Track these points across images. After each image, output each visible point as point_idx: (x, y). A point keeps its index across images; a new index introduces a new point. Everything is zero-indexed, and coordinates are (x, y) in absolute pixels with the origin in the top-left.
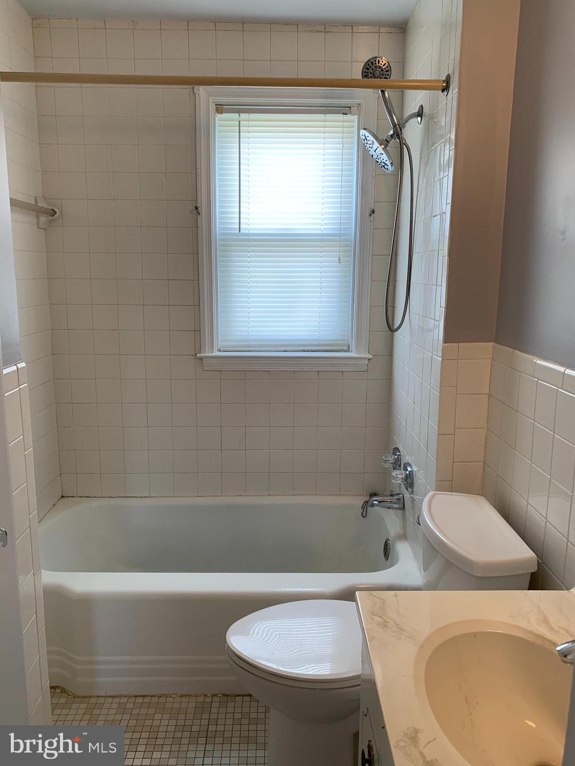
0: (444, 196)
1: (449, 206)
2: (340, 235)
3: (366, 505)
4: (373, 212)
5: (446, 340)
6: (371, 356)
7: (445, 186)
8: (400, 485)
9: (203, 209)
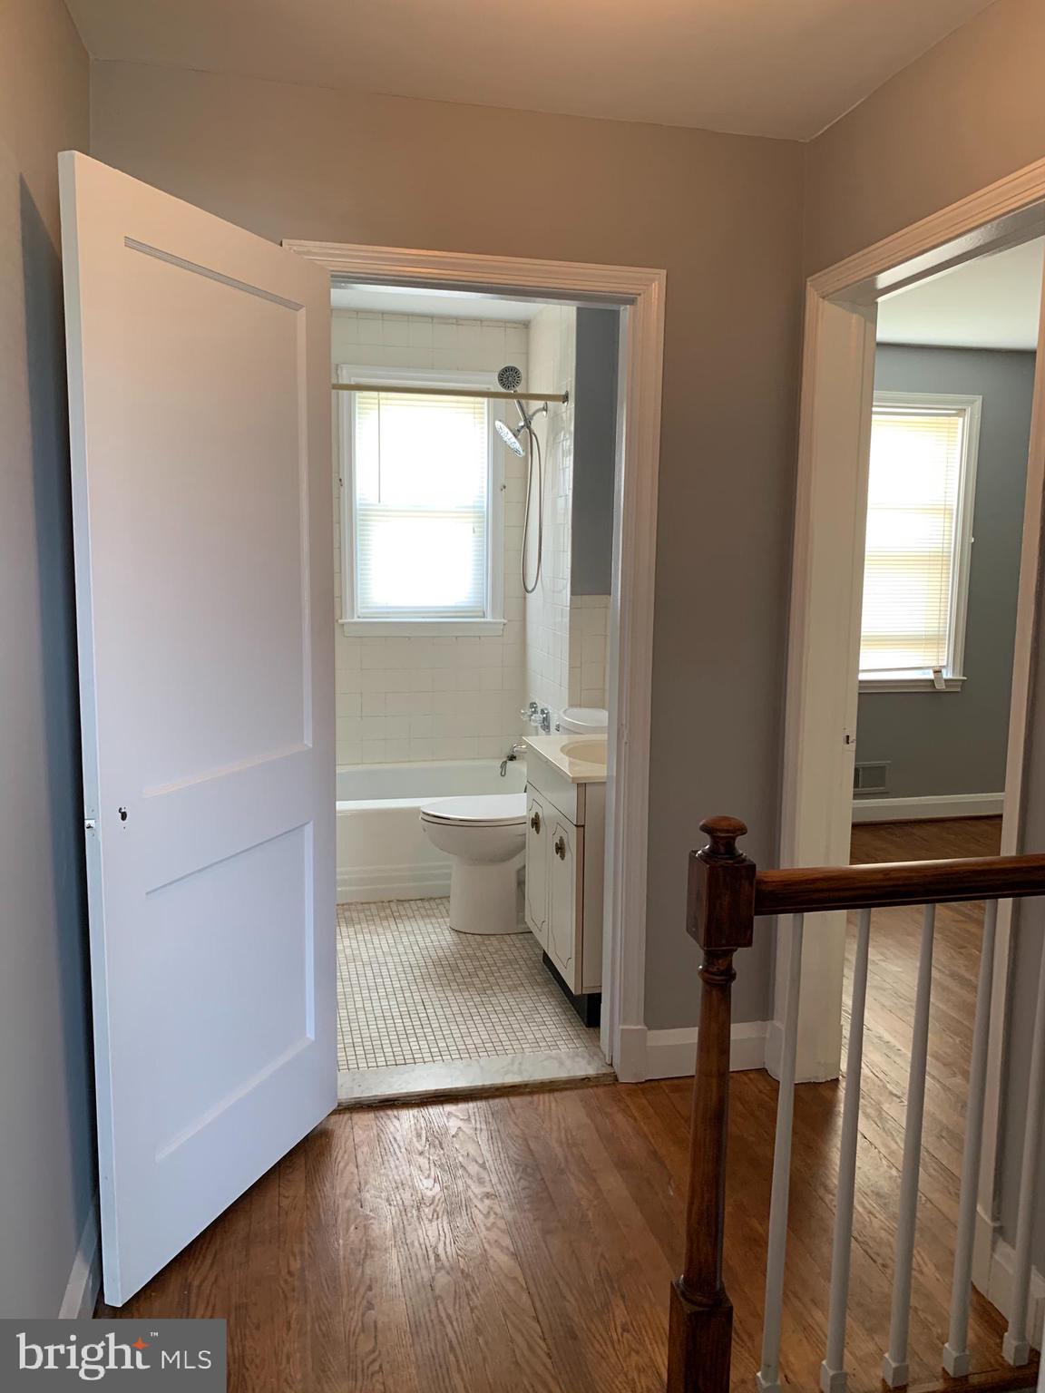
0: (567, 484)
1: (571, 491)
2: (474, 507)
3: (504, 765)
4: (505, 487)
5: (573, 593)
6: (506, 621)
7: (567, 473)
8: (536, 727)
9: (345, 482)
